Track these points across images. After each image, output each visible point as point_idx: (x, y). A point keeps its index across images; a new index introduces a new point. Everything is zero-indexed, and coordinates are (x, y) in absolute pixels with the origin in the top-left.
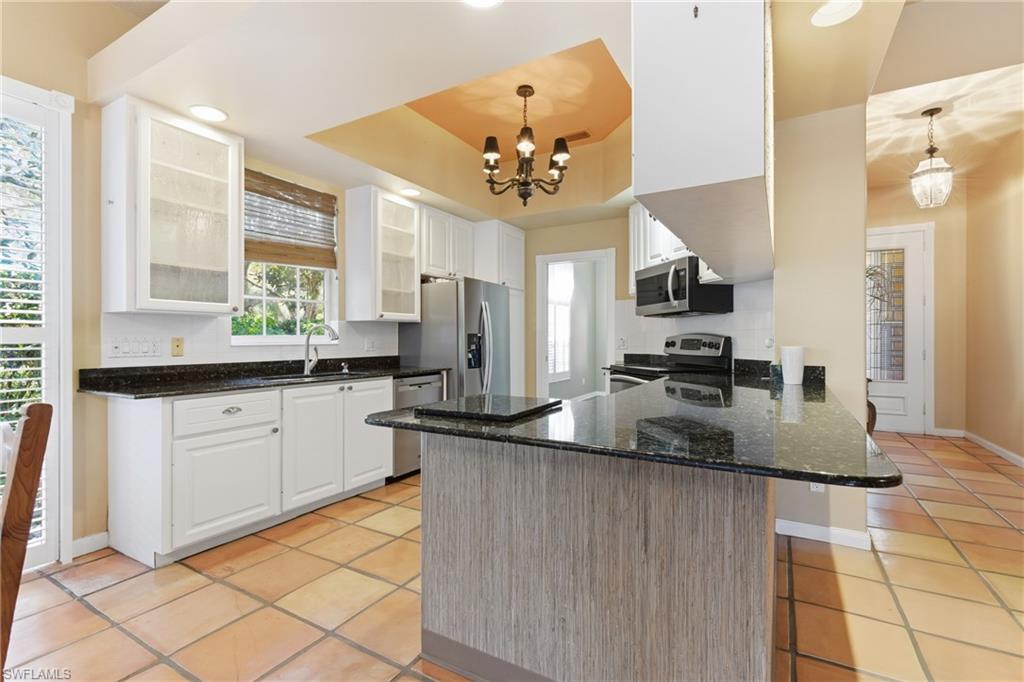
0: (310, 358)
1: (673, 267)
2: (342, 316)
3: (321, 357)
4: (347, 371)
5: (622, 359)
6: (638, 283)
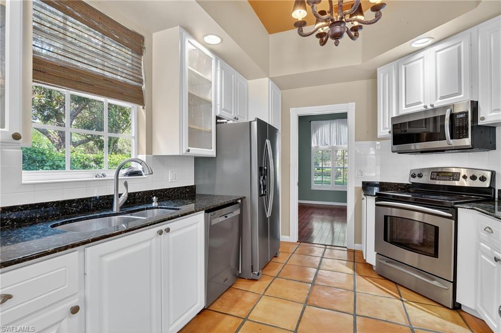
0: (120, 192)
1: (448, 111)
2: (149, 151)
3: (131, 190)
4: (157, 204)
5: (361, 185)
6: (395, 127)
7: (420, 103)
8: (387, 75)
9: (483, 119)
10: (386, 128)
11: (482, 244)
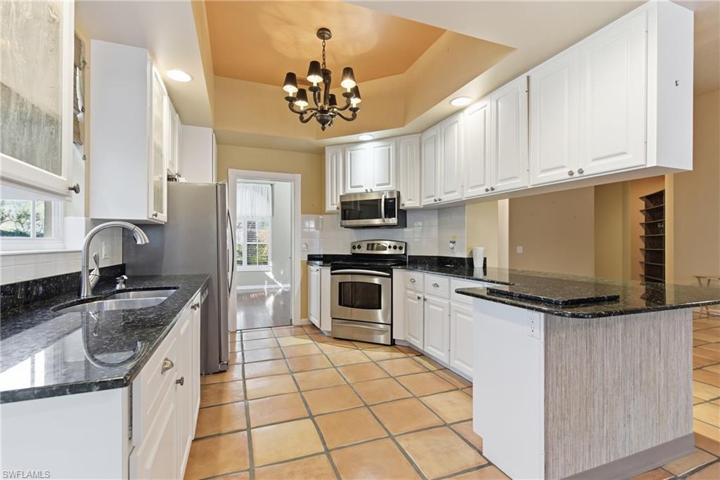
1: (383, 196)
5: (306, 259)
6: (343, 203)
7: (361, 187)
8: (335, 156)
9: (403, 205)
10: (334, 205)
11: (408, 292)
